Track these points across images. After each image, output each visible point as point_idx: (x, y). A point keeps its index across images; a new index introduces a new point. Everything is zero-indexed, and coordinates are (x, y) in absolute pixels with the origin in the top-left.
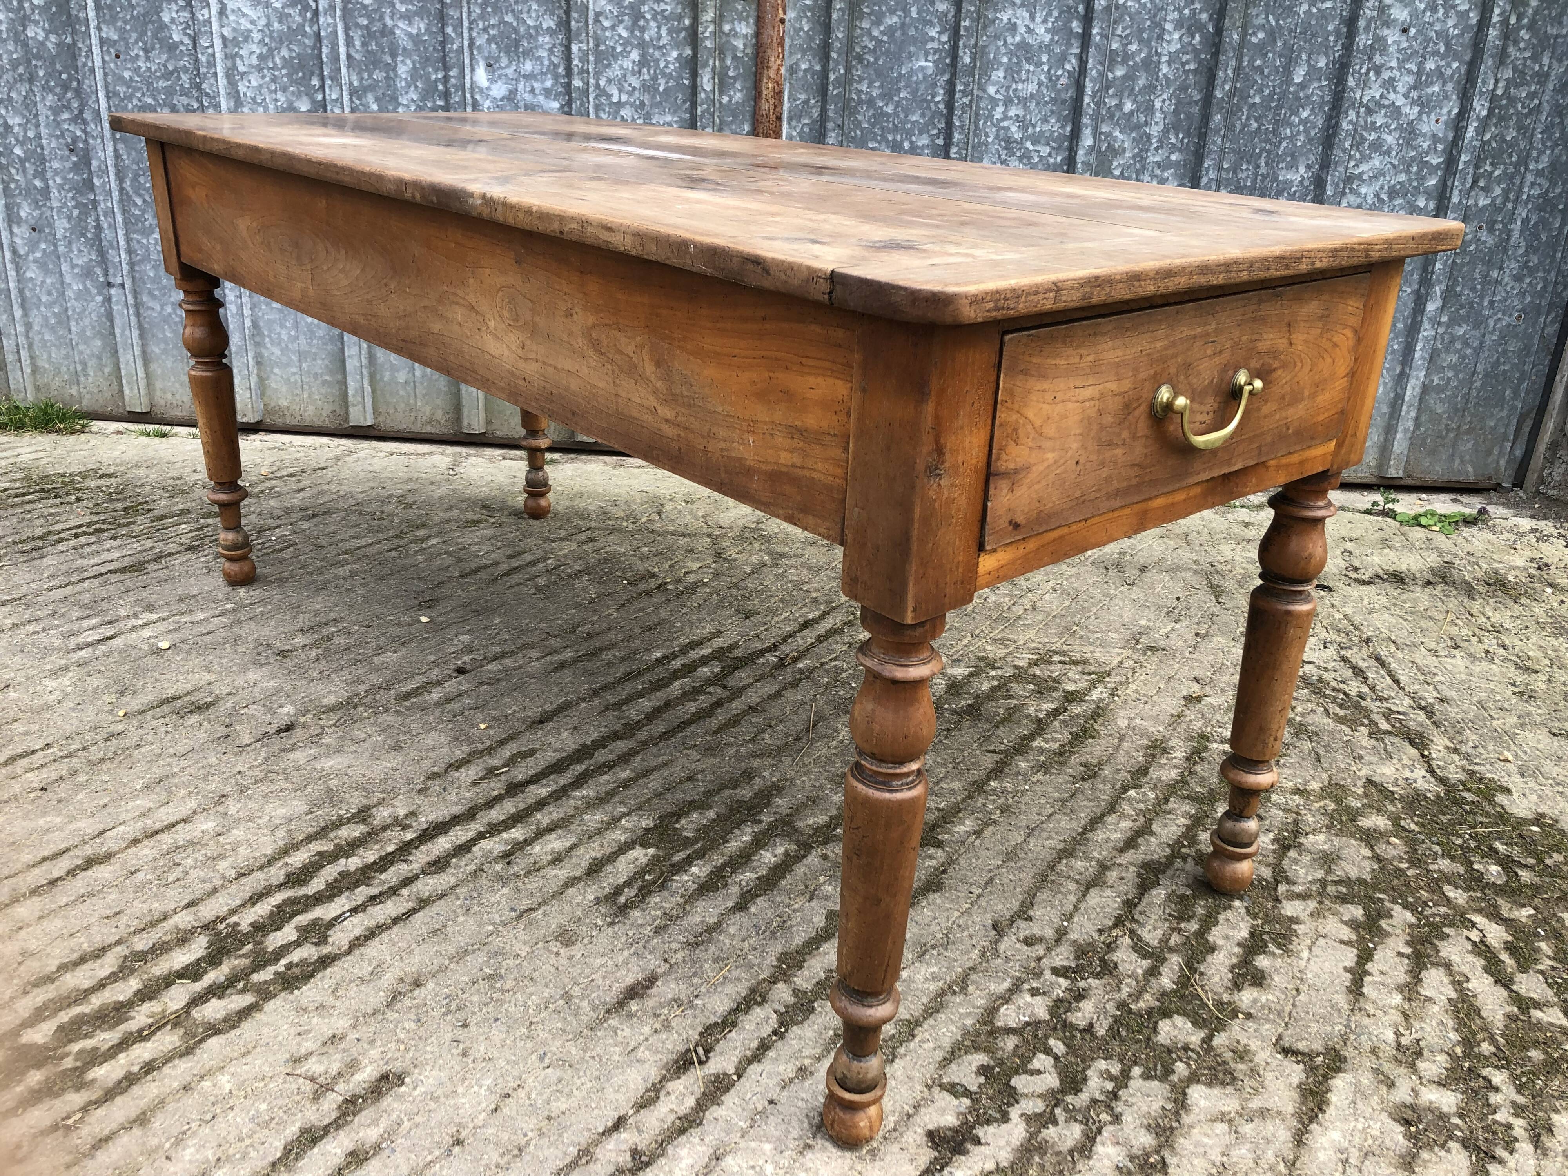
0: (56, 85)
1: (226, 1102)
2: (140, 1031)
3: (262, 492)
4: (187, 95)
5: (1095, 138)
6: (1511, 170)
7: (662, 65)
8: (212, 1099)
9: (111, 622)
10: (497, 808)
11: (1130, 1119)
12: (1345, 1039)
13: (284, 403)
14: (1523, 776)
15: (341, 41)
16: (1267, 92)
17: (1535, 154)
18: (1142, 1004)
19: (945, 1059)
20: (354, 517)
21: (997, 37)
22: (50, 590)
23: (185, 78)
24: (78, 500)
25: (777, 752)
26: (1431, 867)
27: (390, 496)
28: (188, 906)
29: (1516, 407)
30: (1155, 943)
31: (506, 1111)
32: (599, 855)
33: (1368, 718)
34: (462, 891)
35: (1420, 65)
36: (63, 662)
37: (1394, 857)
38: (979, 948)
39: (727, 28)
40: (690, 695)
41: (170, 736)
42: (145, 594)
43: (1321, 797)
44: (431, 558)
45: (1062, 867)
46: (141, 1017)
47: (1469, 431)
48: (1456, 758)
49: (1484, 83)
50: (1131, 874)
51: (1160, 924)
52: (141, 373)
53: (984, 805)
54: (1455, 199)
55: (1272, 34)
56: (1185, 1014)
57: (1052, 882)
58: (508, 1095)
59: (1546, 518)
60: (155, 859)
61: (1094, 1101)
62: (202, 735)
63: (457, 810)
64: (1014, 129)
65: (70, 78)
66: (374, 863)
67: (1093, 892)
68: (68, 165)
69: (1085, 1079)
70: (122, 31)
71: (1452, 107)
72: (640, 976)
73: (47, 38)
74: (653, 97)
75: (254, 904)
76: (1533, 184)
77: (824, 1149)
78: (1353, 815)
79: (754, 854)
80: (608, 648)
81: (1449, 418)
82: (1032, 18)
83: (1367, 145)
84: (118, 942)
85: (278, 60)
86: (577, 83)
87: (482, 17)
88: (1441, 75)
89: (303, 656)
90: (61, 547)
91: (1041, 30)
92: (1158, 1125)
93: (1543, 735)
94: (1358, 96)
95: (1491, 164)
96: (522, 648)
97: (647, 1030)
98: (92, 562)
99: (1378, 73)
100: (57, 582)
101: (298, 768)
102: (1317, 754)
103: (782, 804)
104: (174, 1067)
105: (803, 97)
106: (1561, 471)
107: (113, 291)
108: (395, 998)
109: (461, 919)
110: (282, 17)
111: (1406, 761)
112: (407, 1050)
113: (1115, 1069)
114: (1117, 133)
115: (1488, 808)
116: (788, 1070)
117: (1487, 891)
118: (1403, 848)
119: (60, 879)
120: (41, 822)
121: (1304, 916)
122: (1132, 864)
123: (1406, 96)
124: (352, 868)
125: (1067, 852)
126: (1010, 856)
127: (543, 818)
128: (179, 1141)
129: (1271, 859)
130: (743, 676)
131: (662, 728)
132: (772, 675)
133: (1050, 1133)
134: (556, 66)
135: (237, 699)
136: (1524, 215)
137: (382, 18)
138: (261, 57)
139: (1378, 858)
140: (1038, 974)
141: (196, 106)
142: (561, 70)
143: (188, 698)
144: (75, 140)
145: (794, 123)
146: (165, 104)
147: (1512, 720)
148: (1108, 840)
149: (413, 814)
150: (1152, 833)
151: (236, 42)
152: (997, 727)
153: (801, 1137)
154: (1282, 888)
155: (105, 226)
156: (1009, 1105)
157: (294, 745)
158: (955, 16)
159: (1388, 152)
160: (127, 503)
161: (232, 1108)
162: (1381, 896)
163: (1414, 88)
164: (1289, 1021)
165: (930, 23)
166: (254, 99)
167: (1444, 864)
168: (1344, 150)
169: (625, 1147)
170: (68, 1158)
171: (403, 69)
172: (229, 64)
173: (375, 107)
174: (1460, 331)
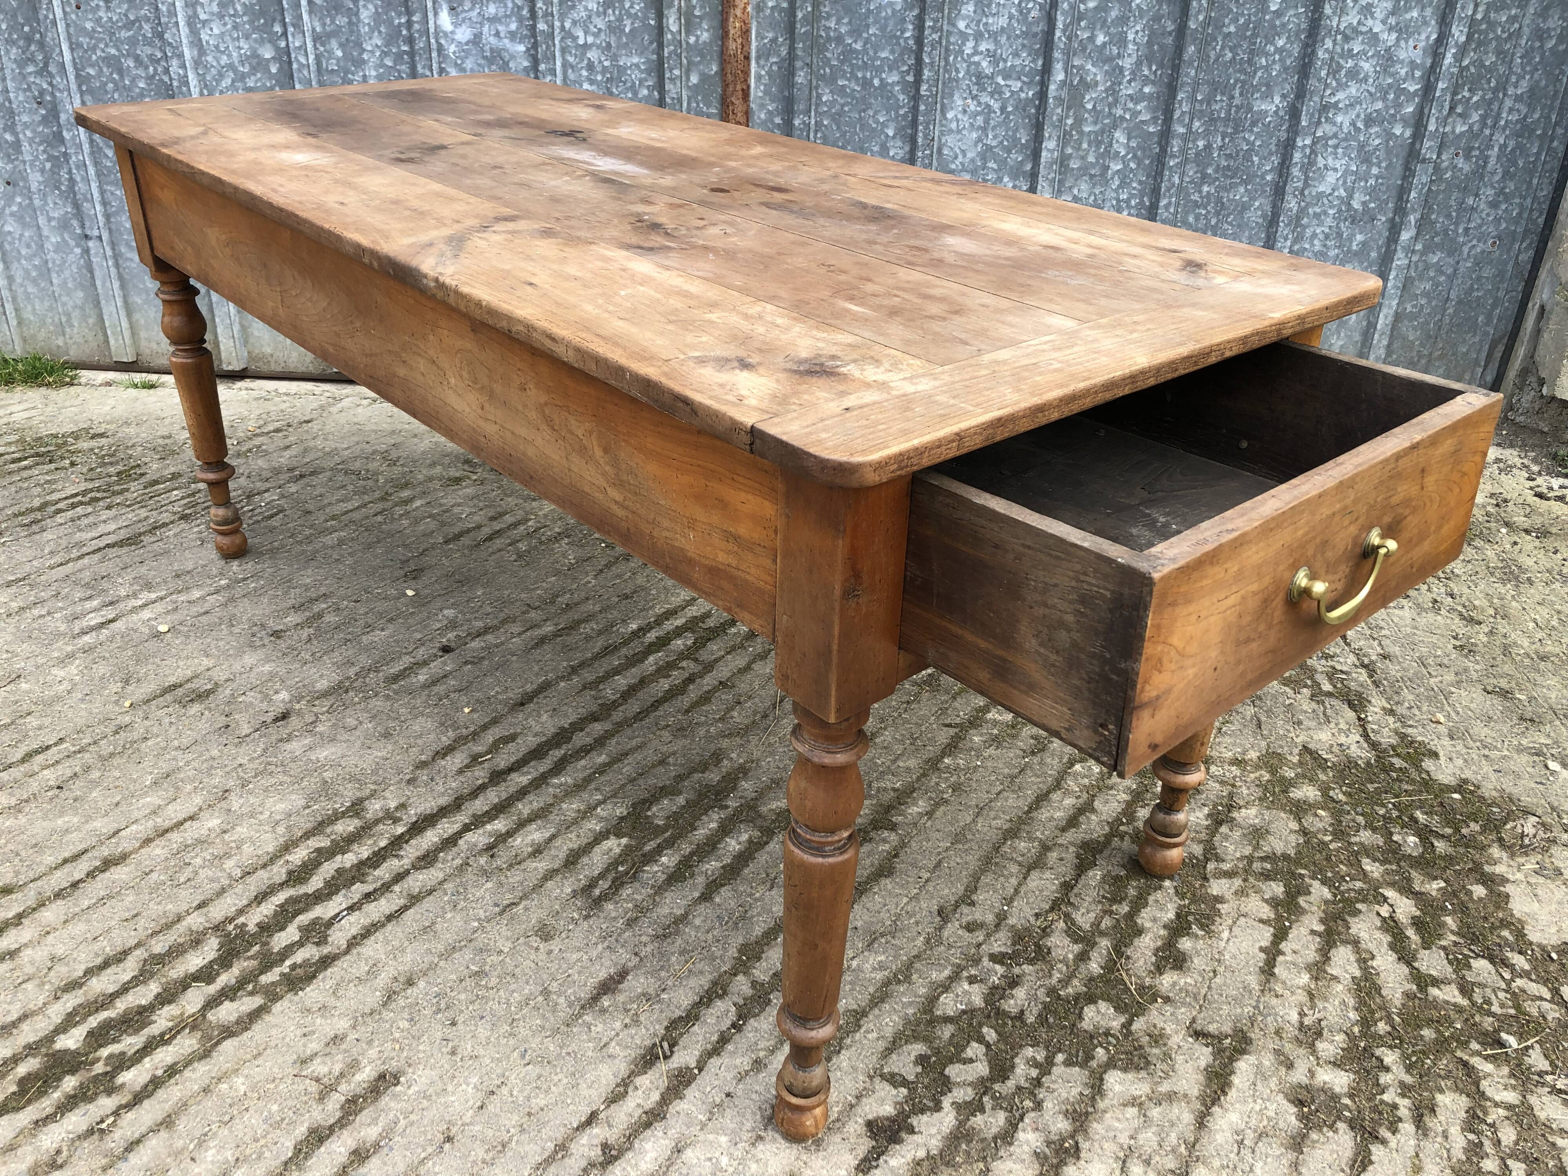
0: (19, 38)
1: (240, 1104)
2: (162, 1035)
3: (250, 450)
4: (150, 44)
5: (1066, 72)
6: (1489, 95)
8: (229, 1101)
9: (111, 603)
10: (481, 798)
11: (1050, 1105)
12: (1252, 1020)
13: (268, 350)
14: (1452, 738)
16: (1242, 21)
17: (1514, 79)
18: (1070, 990)
19: (887, 1049)
20: (340, 478)
22: (51, 568)
23: (147, 27)
24: (73, 464)
25: (744, 731)
26: (1354, 839)
27: (374, 452)
28: (199, 907)
29: (1488, 334)
30: (1087, 927)
31: (491, 1108)
32: (576, 846)
33: (1311, 678)
34: (449, 886)
36: (69, 648)
37: (1319, 831)
38: (924, 935)
40: (663, 670)
41: (174, 728)
42: (143, 570)
43: (1257, 768)
44: (416, 522)
45: (1006, 849)
46: (162, 1020)
47: (1441, 357)
48: (1391, 720)
49: (1463, 8)
50: (1070, 855)
51: (1093, 907)
52: (125, 324)
53: (937, 784)
54: (1432, 127)
56: (1108, 999)
57: (997, 864)
58: (493, 1093)
59: (1512, 446)
60: (167, 859)
61: (1019, 1088)
62: (203, 726)
63: (443, 801)
64: (984, 64)
65: (33, 31)
66: (368, 859)
67: (1034, 874)
68: (38, 118)
69: (1013, 1067)
71: (1430, 33)
72: (612, 971)
74: (619, 39)
75: (260, 903)
76: (1511, 110)
77: (774, 1140)
78: (1287, 785)
79: (719, 842)
80: (586, 620)
81: (1422, 345)
83: (1343, 72)
84: (138, 945)
85: (239, 8)
86: (541, 26)
89: (295, 637)
90: (59, 519)
92: (1075, 1111)
93: (1477, 693)
94: (1335, 24)
95: (1470, 90)
96: (504, 622)
97: (618, 1025)
98: (90, 535)
100: (58, 559)
101: (294, 760)
102: (1259, 720)
103: (747, 786)
104: (194, 1070)
105: (770, 35)
106: (1529, 398)
107: (91, 244)
108: (390, 996)
109: (449, 915)
111: (1343, 726)
112: (401, 1049)
113: (1041, 1056)
114: (1089, 67)
115: (1414, 774)
116: (744, 1062)
117: (1403, 864)
118: (1329, 820)
119: (81, 881)
120: (60, 822)
121: (1228, 895)
122: (1071, 843)
123: (1384, 22)
124: (348, 865)
125: (1011, 833)
126: (958, 838)
127: (524, 808)
128: (202, 1142)
129: (1203, 836)
130: (715, 648)
131: (636, 709)
132: (742, 646)
133: (978, 1120)
134: (520, 8)
135: (235, 685)
136: (1502, 141)
138: (221, 4)
139: (1304, 832)
140: (977, 961)
142: (525, 12)
143: (189, 686)
144: (42, 92)
145: (762, 62)
146: (128, 55)
147: (1450, 677)
148: (1051, 819)
149: (402, 806)
150: (1093, 810)
152: (954, 698)
153: (753, 1130)
154: (1211, 866)
155: (78, 179)
156: (943, 1094)
157: (289, 735)
159: (1365, 80)
160: (120, 468)
161: (247, 1110)
162: (1303, 872)
163: (1393, 13)
164: (1204, 1002)
166: (217, 47)
167: (1365, 836)
168: (1319, 80)
169: (596, 1141)
170: (104, 1161)
171: (366, 14)
172: (190, 13)
173: (339, 53)
174: (1434, 259)
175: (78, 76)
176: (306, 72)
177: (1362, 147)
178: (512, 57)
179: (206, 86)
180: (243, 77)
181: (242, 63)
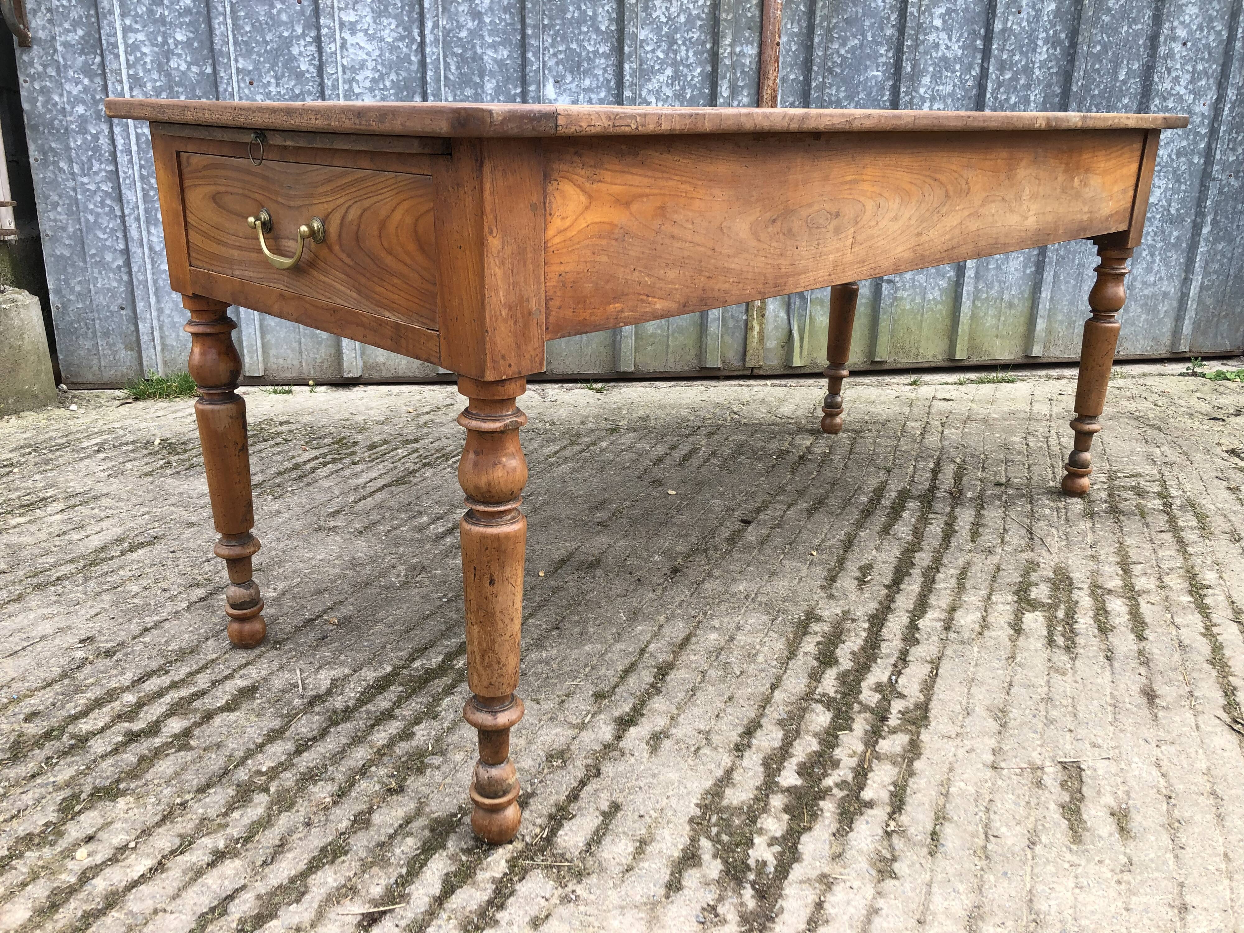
1: (983, 798)
2: (859, 766)
7: (689, 78)
8: (971, 797)
15: (442, 67)
16: (1102, 87)
21: (926, 53)
22: (356, 502)
25: (1029, 548)
28: (774, 688)
31: (1171, 774)
32: (1008, 621)
34: (949, 653)
35: (1194, 67)
39: (738, 49)
40: (923, 520)
44: (618, 454)
47: (1225, 316)
49: (1234, 77)
52: (259, 344)
54: (1218, 156)
55: (1105, 48)
66: (865, 644)
70: (256, 63)
71: (1212, 96)
72: (1138, 686)
73: (189, 68)
79: (1105, 607)
82: (950, 39)
84: (759, 715)
85: (388, 83)
86: (628, 93)
87: (553, 45)
88: (1206, 73)
89: (619, 524)
90: (320, 473)
91: (955, 47)
94: (1159, 88)
96: (765, 504)
97: (1189, 715)
98: (361, 481)
99: (1169, 73)
100: (353, 497)
103: (1078, 577)
104: (915, 783)
110: (393, 48)
119: (655, 683)
120: (587, 649)
123: (1186, 88)
124: (855, 649)
127: (938, 604)
128: (986, 825)
134: (608, 82)
137: (474, 46)
138: (373, 81)
142: (613, 84)
143: (574, 559)
149: (845, 612)
151: (353, 70)
157: (697, 579)
158: (898, 39)
160: (331, 440)
161: (992, 801)
163: (1191, 82)
165: (881, 44)
170: (925, 850)
174: (1220, 247)
177: (1175, 171)
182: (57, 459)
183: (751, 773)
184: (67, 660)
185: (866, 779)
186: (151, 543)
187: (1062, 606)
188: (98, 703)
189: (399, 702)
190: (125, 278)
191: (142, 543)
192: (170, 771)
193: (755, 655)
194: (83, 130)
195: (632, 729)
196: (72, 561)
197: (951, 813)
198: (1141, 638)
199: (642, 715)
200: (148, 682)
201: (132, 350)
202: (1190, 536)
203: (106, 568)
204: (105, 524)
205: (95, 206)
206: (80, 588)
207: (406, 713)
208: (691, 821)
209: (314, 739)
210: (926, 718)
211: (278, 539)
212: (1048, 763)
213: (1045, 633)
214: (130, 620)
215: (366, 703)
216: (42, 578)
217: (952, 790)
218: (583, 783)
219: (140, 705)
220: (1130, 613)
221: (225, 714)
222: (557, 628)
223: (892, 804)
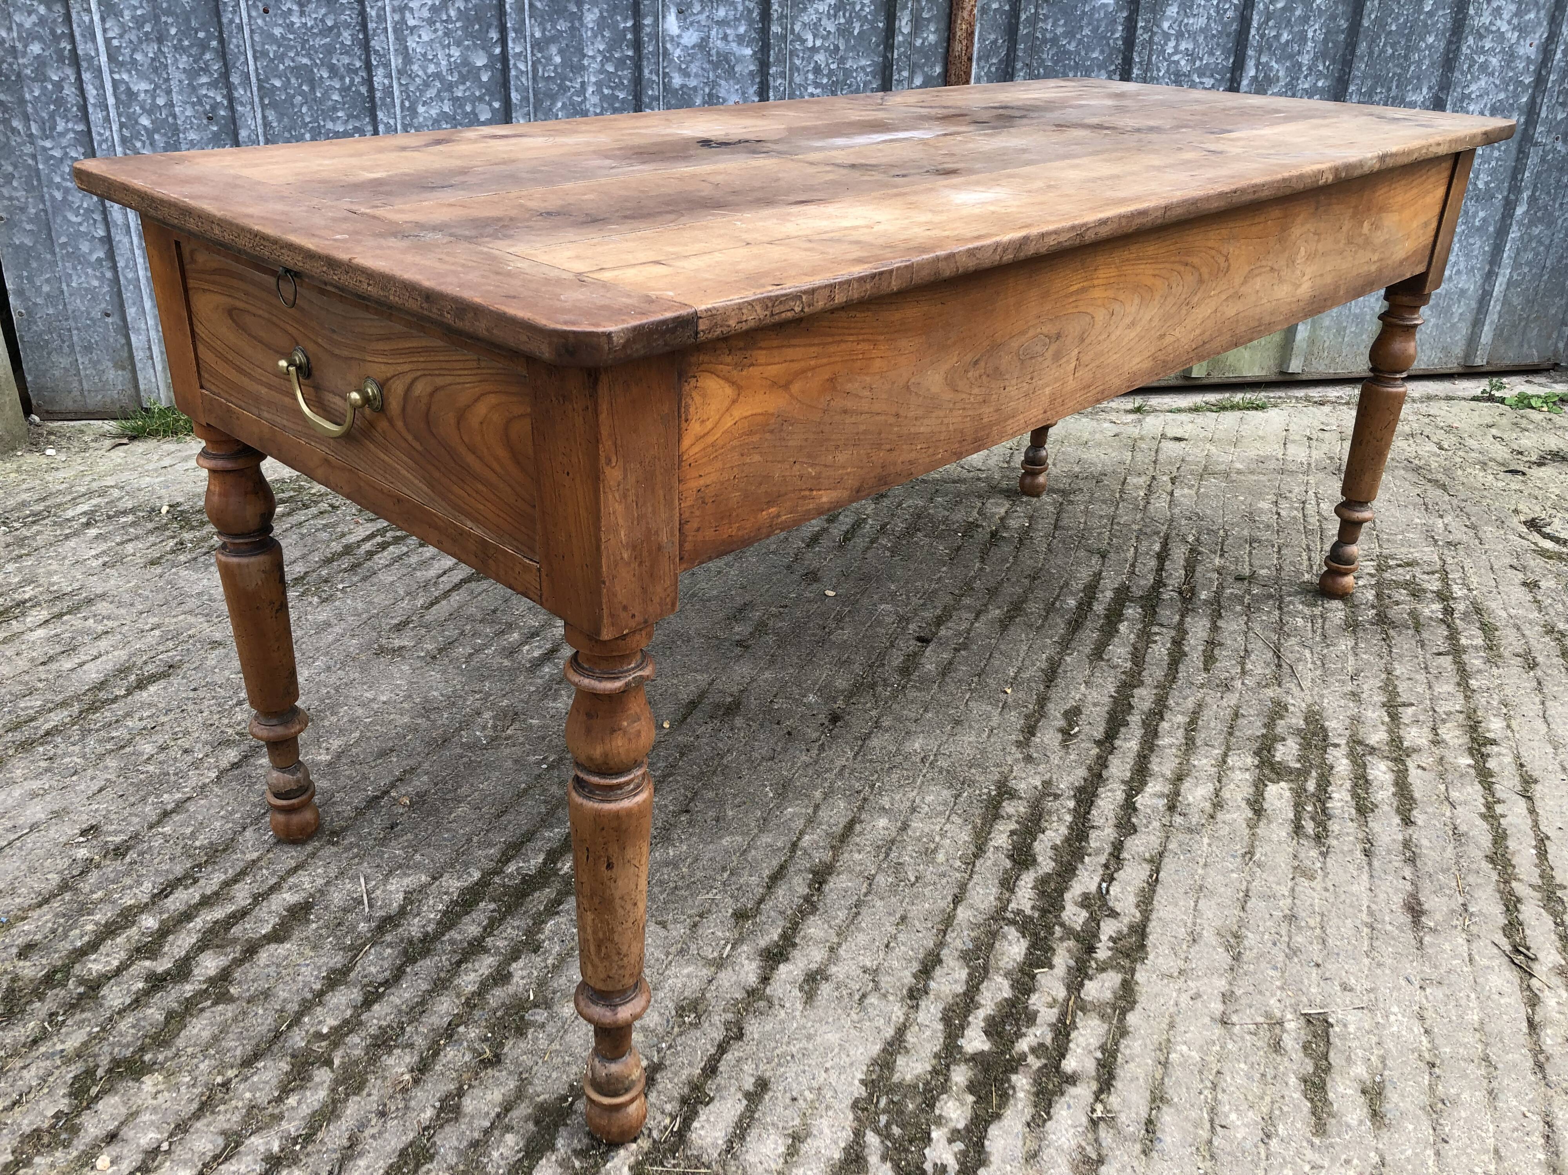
0: (191, 46)
1: (1209, 1068)
2: (1060, 1022)
5: (1256, 69)
7: (858, 8)
8: (1194, 1068)
10: (1112, 766)
16: (1401, 20)
22: (427, 608)
23: (347, 34)
25: (1276, 681)
28: (956, 901)
31: (1437, 1030)
32: (1247, 796)
34: (1172, 847)
40: (1144, 637)
46: (1044, 1009)
47: (1536, 320)
54: (1543, 115)
62: (764, 737)
63: (1080, 773)
64: (1183, 63)
65: (209, 37)
66: (1070, 833)
71: (1544, 32)
72: (1402, 896)
74: (847, 41)
75: (1012, 889)
79: (1365, 774)
80: (1022, 601)
83: (1477, 67)
84: (938, 945)
85: (453, 13)
86: (775, 29)
88: (1536, 3)
89: (762, 645)
90: (379, 560)
94: (1475, 23)
96: (947, 610)
97: (1461, 941)
98: (432, 573)
100: (423, 599)
103: (1335, 726)
104: (1128, 1047)
105: (992, 37)
108: (1230, 951)
112: (1296, 994)
114: (1273, 64)
119: (810, 895)
120: (724, 843)
123: (1509, 22)
124: (1058, 842)
127: (1161, 769)
130: (1167, 613)
131: (1159, 672)
132: (1189, 610)
134: (750, 11)
135: (754, 694)
141: (358, 64)
142: (757, 15)
143: (707, 700)
144: (215, 106)
145: (982, 63)
146: (322, 64)
152: (1419, 631)
157: (862, 732)
159: (1493, 73)
161: (1220, 1073)
163: (1516, 15)
166: (424, 55)
168: (1461, 72)
170: (1138, 1147)
171: (591, 17)
172: (397, 17)
173: (558, 60)
174: (1536, 231)
175: (260, 88)
176: (524, 80)
178: (739, 60)
179: (408, 96)
180: (450, 87)
181: (450, 71)
182: (34, 537)
183: (928, 1033)
184: (67, 862)
185: (1069, 1041)
186: (164, 675)
187: (1314, 774)
188: (109, 931)
189: (490, 928)
190: (109, 275)
191: (153, 676)
192: (206, 1034)
193: (935, 851)
194: (41, 77)
195: (781, 966)
196: (64, 704)
197: (1171, 1092)
198: (1407, 821)
199: (794, 945)
200: (171, 898)
201: (124, 369)
202: (1475, 661)
203: (107, 715)
204: (104, 644)
205: (64, 179)
206: (77, 748)
207: (501, 944)
208: (855, 1105)
209: (386, 983)
210: (1142, 947)
211: (329, 668)
212: (1289, 1016)
213: (1291, 815)
214: (143, 799)
215: (450, 929)
216: (26, 733)
217: (1173, 1056)
218: (722, 1048)
219: (163, 933)
220: (1396, 784)
221: (273, 946)
222: (687, 811)
223: (1098, 1078)
